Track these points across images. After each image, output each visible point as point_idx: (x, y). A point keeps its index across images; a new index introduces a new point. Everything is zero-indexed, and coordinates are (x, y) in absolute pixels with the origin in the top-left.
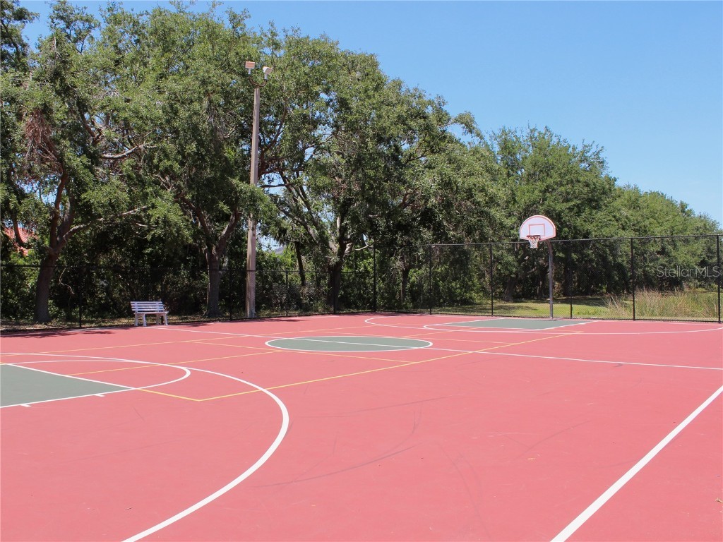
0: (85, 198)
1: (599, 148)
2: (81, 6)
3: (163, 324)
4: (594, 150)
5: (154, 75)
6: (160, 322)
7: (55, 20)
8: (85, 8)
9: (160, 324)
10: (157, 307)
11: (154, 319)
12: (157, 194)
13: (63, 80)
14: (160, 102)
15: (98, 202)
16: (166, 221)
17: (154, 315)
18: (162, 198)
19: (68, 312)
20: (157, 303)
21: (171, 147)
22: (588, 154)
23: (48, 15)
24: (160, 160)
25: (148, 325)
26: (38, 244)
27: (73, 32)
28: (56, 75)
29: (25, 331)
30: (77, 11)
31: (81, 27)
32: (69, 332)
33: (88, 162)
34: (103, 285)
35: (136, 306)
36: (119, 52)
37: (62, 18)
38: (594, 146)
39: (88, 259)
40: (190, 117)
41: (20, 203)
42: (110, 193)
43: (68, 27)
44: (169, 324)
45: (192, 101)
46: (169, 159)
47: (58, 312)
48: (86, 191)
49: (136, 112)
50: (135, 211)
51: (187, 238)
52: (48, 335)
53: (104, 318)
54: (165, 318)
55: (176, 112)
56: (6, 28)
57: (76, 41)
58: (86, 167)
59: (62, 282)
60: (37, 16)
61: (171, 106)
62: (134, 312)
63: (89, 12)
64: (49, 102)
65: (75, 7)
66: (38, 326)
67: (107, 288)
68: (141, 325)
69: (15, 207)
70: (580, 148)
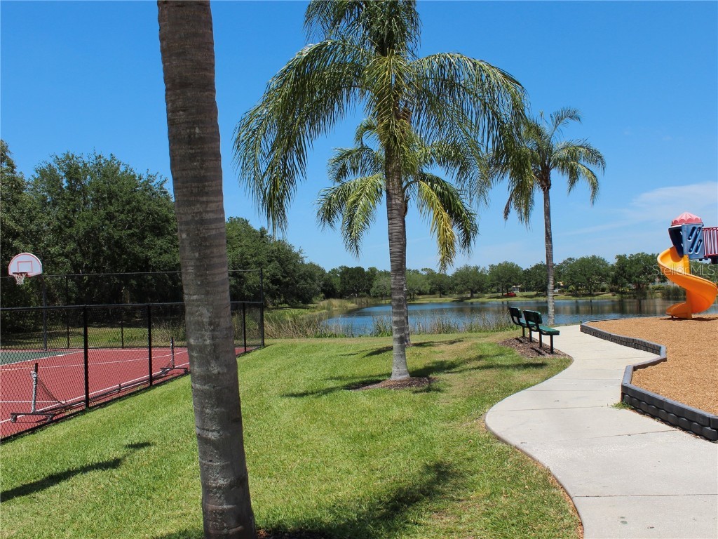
1: (163, 179)
4: (158, 180)
22: (152, 184)
38: (158, 176)
70: (145, 178)
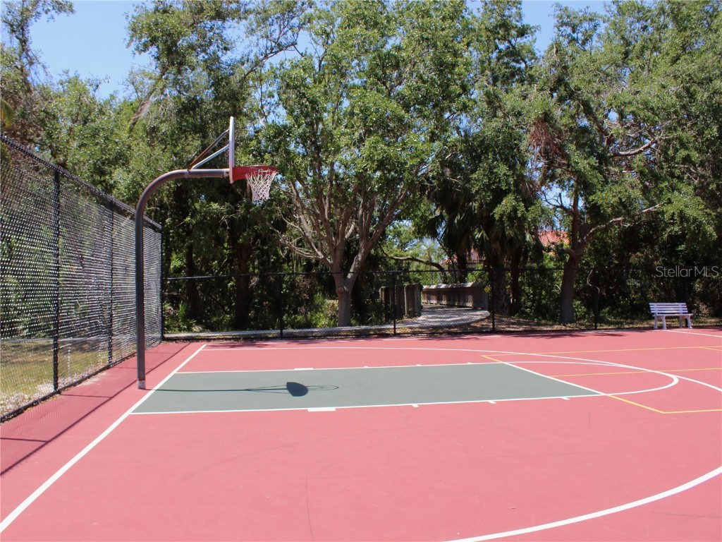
0: (593, 200)
2: (582, 8)
3: (687, 326)
5: (668, 59)
6: (684, 325)
7: (561, 28)
8: (587, 7)
9: (683, 327)
10: (678, 308)
11: (675, 322)
12: (673, 188)
13: (567, 85)
14: (674, 88)
15: (607, 203)
16: (683, 217)
17: (678, 317)
18: (680, 192)
19: (597, 312)
20: (680, 305)
21: (688, 135)
23: (553, 25)
24: (676, 150)
25: (669, 327)
26: (557, 246)
27: (580, 35)
28: (560, 81)
29: (541, 331)
30: (581, 14)
31: (587, 28)
32: (582, 333)
33: (596, 163)
34: (635, 285)
35: (655, 308)
36: (628, 44)
37: (566, 24)
39: (616, 258)
40: (710, 98)
41: (528, 211)
42: (620, 192)
43: (574, 32)
44: (694, 327)
45: (711, 80)
46: (687, 149)
47: (586, 313)
48: (594, 193)
49: (646, 104)
50: (655, 208)
51: (711, 235)
52: (558, 336)
53: (634, 319)
54: (689, 321)
55: (692, 96)
56: (514, 47)
57: (584, 43)
58: (593, 168)
59: (590, 283)
60: (538, 28)
61: (687, 90)
62: (653, 314)
63: (591, 10)
64: (549, 110)
65: (577, 10)
66: (556, 327)
67: (641, 288)
68: (661, 327)
69: (523, 215)
